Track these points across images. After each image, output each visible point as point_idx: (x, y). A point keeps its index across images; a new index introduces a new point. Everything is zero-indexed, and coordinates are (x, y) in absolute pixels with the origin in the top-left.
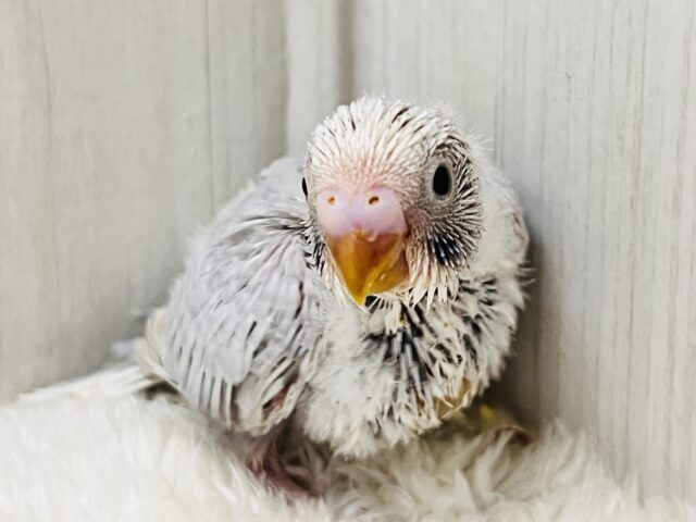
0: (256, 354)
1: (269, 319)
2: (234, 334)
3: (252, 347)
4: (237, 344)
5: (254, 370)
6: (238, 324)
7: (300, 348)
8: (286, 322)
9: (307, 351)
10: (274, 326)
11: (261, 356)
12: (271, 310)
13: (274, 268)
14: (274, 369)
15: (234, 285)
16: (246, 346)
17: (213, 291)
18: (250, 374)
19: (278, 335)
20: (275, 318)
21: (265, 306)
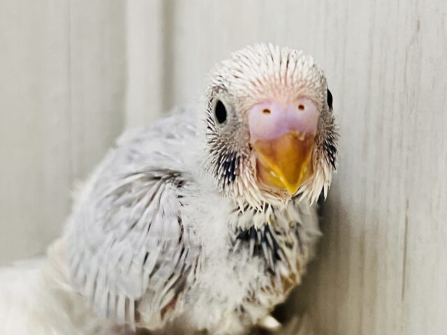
0: (151, 276)
1: (159, 248)
2: (132, 263)
3: (148, 270)
4: (136, 270)
5: (151, 287)
6: (134, 256)
7: (185, 265)
8: (172, 249)
9: (190, 267)
10: (163, 253)
11: (156, 276)
12: (159, 242)
13: (156, 210)
14: (166, 284)
15: (125, 227)
16: (143, 271)
17: (107, 232)
18: (148, 290)
19: (167, 259)
20: (163, 247)
21: (154, 240)
